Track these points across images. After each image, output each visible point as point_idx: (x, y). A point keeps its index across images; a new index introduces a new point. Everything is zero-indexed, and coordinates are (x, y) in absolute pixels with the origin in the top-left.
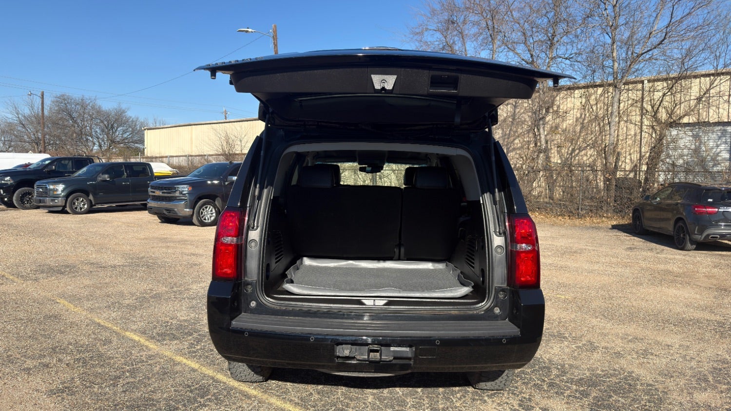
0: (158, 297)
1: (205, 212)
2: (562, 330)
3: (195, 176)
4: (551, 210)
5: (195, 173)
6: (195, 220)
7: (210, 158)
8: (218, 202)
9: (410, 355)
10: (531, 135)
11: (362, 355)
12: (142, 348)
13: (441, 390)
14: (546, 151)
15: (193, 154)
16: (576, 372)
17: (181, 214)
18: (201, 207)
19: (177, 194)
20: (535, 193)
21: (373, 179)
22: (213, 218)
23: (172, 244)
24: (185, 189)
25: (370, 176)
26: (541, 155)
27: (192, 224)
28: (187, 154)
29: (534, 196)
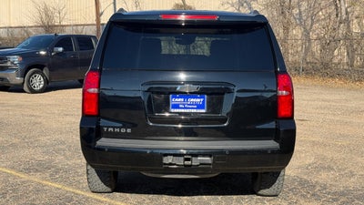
0: (14, 145)
1: (34, 81)
2: (332, 165)
3: (23, 47)
4: (350, 75)
5: (23, 44)
6: (25, 88)
7: (30, 30)
8: (46, 71)
9: (210, 162)
10: (333, 7)
11: (180, 161)
12: (15, 177)
13: (235, 197)
14: (347, 22)
15: (12, 26)
16: (334, 188)
17: (13, 82)
18: (30, 76)
19: (9, 64)
20: (336, 61)
21: (187, 50)
22: (41, 86)
23: (10, 108)
24: (16, 59)
25: (184, 47)
26: (342, 25)
27: (23, 91)
28: (7, 26)
29: (335, 64)
